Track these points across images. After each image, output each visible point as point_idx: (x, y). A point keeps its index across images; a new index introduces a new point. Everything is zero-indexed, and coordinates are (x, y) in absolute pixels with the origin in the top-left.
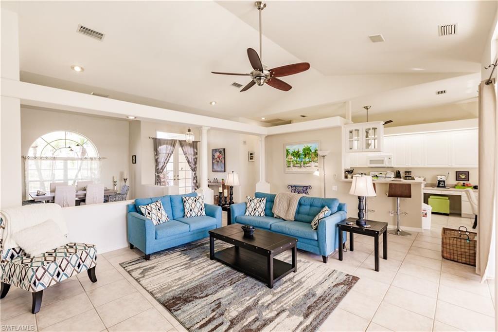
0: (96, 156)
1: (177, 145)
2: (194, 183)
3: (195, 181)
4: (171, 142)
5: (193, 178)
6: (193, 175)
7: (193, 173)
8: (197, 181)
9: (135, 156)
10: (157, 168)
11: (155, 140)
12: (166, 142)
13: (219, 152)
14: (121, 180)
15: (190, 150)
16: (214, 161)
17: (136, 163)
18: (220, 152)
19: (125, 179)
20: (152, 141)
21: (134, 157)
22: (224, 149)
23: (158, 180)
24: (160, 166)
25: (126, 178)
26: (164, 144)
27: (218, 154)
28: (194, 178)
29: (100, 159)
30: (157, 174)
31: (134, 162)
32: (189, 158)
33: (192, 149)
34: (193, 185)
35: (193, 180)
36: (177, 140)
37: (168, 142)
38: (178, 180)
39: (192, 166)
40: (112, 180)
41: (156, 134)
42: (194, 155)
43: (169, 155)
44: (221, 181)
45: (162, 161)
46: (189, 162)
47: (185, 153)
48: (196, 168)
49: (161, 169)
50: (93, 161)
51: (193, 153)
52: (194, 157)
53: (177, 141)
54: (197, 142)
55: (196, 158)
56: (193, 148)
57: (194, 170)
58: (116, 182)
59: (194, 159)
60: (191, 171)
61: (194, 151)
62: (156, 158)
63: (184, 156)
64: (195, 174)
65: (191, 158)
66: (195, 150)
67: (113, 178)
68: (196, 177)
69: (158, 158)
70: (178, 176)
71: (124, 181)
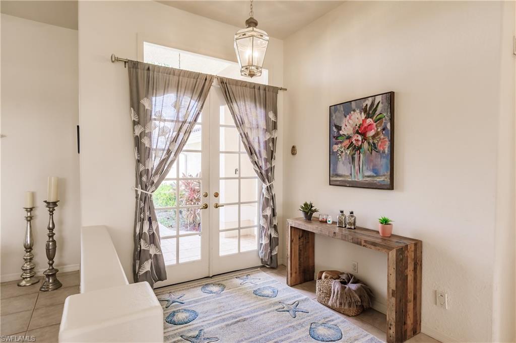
1: (214, 93)
2: (265, 217)
3: (268, 212)
4: (192, 81)
5: (262, 200)
6: (264, 191)
7: (265, 186)
8: (273, 210)
10: (142, 168)
11: (134, 67)
12: (174, 80)
13: (365, 110)
15: (255, 115)
16: (336, 148)
18: (369, 112)
19: (49, 203)
20: (123, 72)
22: (391, 97)
23: (142, 211)
24: (154, 163)
25: (53, 201)
26: (166, 88)
27: (357, 117)
28: (267, 200)
30: (140, 191)
32: (251, 138)
33: (261, 112)
34: (262, 222)
35: (263, 209)
36: (212, 77)
37: (184, 80)
38: (217, 206)
39: (262, 163)
41: (140, 51)
42: (267, 130)
43: (184, 128)
44: (378, 227)
45: (160, 145)
46: (251, 152)
47: (240, 124)
48: (272, 169)
49: (156, 173)
51: (262, 124)
52: (268, 137)
53: (215, 83)
54: (275, 90)
55: (273, 140)
56: (265, 107)
57: (266, 176)
58: (30, 210)
59: (266, 143)
60: (257, 182)
61: (267, 119)
62: (137, 133)
63: (236, 133)
64: (269, 189)
65: (258, 139)
66: (271, 115)
68: (273, 198)
69: (143, 134)
70: (217, 195)
71: (48, 209)
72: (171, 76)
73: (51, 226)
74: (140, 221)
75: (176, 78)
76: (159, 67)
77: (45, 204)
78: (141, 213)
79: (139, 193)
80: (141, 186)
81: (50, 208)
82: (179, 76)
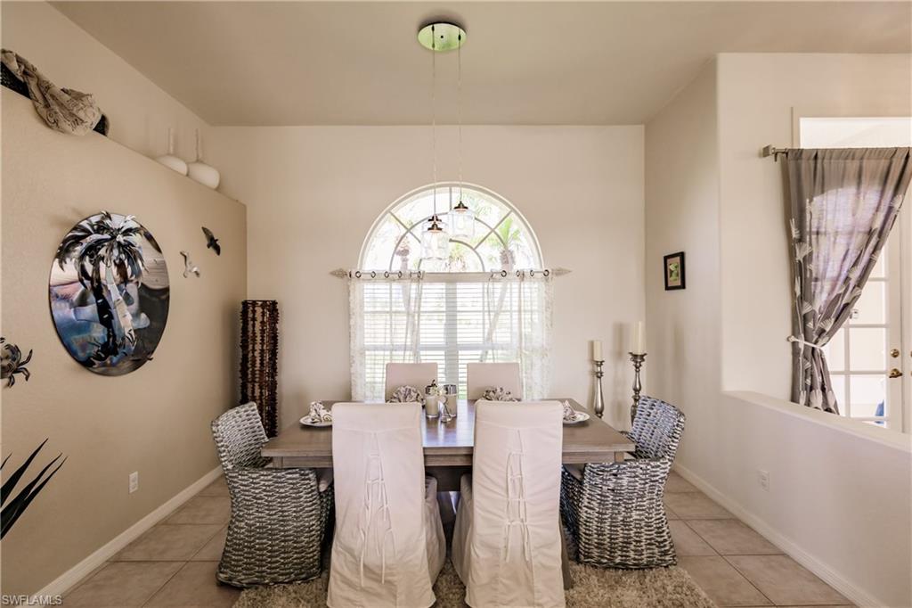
0: (536, 266)
4: (884, 163)
9: (682, 255)
10: (806, 309)
11: (792, 158)
12: (853, 166)
14: (619, 355)
17: (683, 286)
19: (635, 356)
20: (772, 167)
21: (674, 265)
23: (809, 373)
24: (821, 300)
25: (639, 353)
26: (841, 182)
29: (546, 273)
30: (802, 343)
31: (676, 282)
37: (870, 164)
40: (586, 356)
41: (794, 132)
43: (871, 240)
45: (832, 272)
49: (828, 315)
50: (526, 285)
58: (601, 364)
62: (799, 257)
67: (592, 344)
69: (807, 259)
71: (633, 363)
72: (848, 161)
73: (638, 386)
74: (806, 389)
75: (856, 164)
76: (832, 151)
77: (631, 357)
78: (806, 378)
79: (801, 346)
80: (805, 337)
81: (637, 362)
82: (862, 158)
